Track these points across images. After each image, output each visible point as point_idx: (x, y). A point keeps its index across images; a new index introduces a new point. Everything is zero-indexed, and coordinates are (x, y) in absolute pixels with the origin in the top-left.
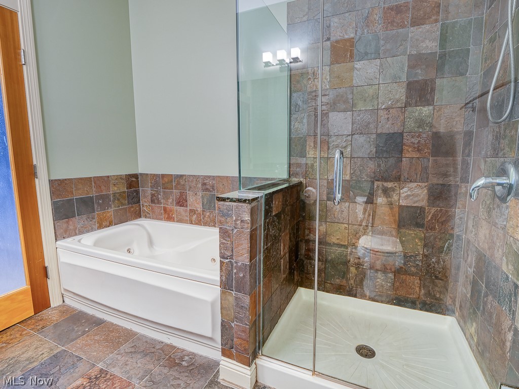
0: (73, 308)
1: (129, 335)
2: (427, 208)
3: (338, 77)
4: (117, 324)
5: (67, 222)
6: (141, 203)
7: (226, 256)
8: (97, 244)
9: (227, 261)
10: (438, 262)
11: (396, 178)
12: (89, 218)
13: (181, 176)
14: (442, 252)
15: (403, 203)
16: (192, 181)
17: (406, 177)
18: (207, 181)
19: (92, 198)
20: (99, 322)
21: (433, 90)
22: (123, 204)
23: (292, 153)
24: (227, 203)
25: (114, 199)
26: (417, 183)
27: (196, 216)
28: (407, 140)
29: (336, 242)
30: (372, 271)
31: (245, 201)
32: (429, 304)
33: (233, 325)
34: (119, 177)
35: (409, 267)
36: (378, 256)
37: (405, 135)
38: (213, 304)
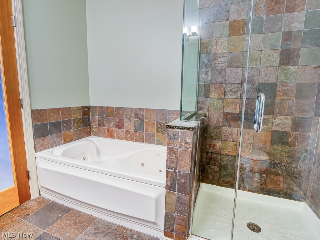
0: (47, 199)
1: (91, 219)
2: (290, 132)
3: (234, 45)
4: (81, 211)
5: (43, 140)
6: (91, 126)
7: (171, 167)
8: (64, 154)
9: (172, 170)
10: (296, 167)
11: (270, 112)
12: (57, 136)
13: (121, 108)
14: (299, 161)
15: (274, 129)
16: (128, 112)
17: (278, 112)
18: (139, 112)
19: (59, 122)
20: (68, 210)
21: (298, 55)
22: (79, 127)
23: (200, 95)
24: (175, 130)
25: (74, 123)
26: (285, 116)
27: (130, 135)
28: (280, 88)
29: (228, 153)
30: (251, 173)
31: (189, 129)
32: (289, 194)
33: (174, 215)
34: (78, 108)
35: (277, 170)
36: (255, 163)
37: (278, 84)
38: (157, 200)
